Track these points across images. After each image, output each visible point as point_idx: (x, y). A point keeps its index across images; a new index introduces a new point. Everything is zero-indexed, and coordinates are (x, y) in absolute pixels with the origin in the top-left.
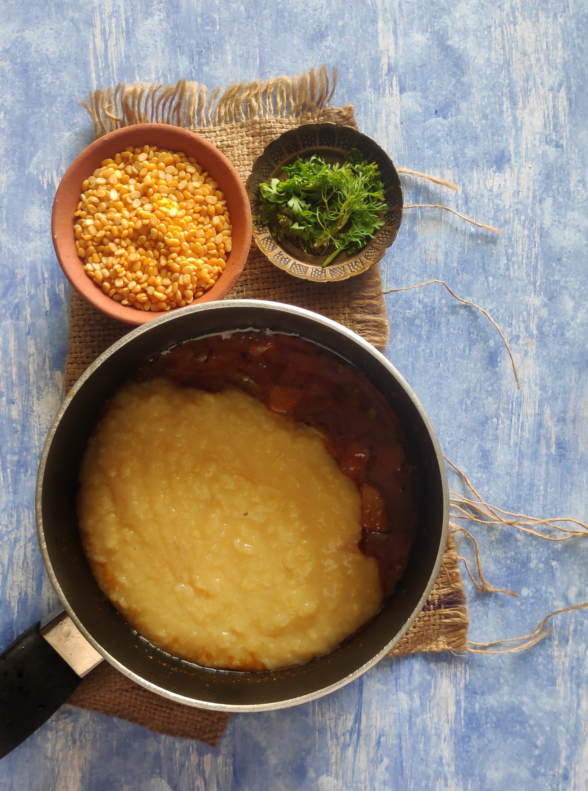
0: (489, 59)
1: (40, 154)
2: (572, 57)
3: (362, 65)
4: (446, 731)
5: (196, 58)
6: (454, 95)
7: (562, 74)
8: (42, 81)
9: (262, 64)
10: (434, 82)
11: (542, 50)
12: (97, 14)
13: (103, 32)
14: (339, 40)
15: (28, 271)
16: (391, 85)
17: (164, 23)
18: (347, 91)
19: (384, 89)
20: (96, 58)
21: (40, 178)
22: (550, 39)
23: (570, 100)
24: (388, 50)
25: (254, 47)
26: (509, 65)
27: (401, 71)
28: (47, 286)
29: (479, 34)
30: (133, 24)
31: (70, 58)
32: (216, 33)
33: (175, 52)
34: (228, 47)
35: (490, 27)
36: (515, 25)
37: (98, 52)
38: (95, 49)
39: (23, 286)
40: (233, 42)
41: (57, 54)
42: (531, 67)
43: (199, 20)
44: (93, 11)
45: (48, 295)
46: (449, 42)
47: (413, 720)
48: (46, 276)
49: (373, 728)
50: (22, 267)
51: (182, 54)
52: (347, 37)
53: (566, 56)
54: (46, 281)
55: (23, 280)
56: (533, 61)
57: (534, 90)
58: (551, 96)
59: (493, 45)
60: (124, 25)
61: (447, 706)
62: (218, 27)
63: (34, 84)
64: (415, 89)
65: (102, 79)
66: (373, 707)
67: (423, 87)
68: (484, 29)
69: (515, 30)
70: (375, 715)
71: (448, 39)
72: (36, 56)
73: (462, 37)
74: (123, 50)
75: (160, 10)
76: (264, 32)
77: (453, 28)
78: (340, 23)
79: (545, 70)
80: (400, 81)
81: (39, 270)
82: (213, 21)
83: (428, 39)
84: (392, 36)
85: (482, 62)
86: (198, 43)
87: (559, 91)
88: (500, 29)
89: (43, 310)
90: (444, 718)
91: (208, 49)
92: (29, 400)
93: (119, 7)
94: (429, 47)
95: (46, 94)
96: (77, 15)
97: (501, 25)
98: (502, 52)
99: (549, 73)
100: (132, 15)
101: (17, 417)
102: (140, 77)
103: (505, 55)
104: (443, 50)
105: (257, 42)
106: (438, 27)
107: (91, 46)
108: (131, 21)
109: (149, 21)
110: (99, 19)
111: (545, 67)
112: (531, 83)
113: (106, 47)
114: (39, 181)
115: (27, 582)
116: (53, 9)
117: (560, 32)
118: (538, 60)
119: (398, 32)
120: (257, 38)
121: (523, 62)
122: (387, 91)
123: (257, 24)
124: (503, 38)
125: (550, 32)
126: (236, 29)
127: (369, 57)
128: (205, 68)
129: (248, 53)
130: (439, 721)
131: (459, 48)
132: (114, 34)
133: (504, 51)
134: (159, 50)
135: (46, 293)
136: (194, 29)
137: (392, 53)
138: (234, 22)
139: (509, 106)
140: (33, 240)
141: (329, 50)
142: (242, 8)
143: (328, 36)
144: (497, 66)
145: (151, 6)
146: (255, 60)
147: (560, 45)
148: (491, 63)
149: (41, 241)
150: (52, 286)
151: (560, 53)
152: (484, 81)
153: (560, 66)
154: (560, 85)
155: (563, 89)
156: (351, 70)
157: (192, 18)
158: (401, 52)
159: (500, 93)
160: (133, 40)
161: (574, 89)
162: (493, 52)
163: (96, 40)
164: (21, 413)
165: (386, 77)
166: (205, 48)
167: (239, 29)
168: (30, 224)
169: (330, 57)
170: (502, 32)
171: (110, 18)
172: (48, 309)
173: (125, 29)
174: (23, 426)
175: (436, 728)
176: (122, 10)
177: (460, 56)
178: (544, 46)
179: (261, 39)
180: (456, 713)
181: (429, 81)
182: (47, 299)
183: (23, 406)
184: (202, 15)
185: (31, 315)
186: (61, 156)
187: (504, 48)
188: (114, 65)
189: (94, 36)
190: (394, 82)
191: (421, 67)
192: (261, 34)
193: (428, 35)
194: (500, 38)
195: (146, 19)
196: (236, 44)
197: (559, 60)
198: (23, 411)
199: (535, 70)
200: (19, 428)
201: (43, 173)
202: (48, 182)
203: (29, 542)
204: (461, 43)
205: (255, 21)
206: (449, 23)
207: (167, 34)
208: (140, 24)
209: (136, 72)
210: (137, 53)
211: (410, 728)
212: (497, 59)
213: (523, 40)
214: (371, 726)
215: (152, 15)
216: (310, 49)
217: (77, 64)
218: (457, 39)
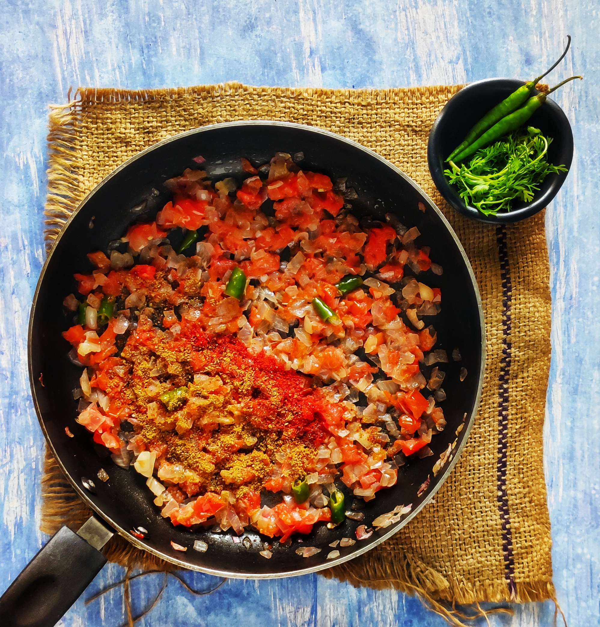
0: (396, 40)
1: (15, 139)
2: (467, 33)
3: (288, 50)
4: (391, 617)
5: (146, 51)
6: (368, 71)
7: (460, 48)
8: (15, 77)
9: (202, 53)
10: (350, 61)
11: (441, 29)
12: (59, 17)
13: (65, 33)
14: (267, 29)
15: (10, 239)
16: (314, 66)
17: (116, 23)
18: (276, 73)
19: (308, 70)
20: (60, 55)
21: (17, 159)
22: (447, 19)
23: (467, 70)
24: (309, 36)
25: (195, 39)
26: (413, 43)
27: (321, 53)
28: (28, 251)
29: (386, 18)
30: (90, 24)
31: (37, 56)
32: (161, 29)
33: (127, 46)
34: (172, 40)
35: (395, 12)
36: (416, 9)
37: (61, 50)
38: (59, 48)
39: (6, 252)
40: (177, 36)
41: (26, 53)
42: (432, 43)
43: (147, 19)
44: (55, 15)
45: (29, 258)
46: (361, 27)
47: (362, 609)
48: (26, 243)
49: (328, 618)
50: (5, 237)
51: (133, 48)
52: (274, 27)
53: (461, 33)
54: (26, 248)
55: (6, 247)
56: (434, 39)
57: (436, 63)
58: (450, 67)
59: (399, 27)
60: (82, 26)
61: (391, 595)
62: (163, 23)
63: (8, 80)
64: (334, 68)
65: (66, 73)
66: (327, 600)
67: (341, 66)
68: (391, 14)
69: (417, 13)
70: (328, 606)
71: (360, 24)
72: (8, 55)
73: (372, 22)
74: (82, 47)
75: (112, 12)
76: (203, 26)
77: (364, 14)
78: (267, 15)
79: (444, 46)
80: (321, 62)
81: (20, 239)
82: (159, 19)
83: (343, 25)
84: (312, 24)
85: (390, 42)
86: (146, 38)
87: (457, 63)
88: (404, 13)
89: (25, 272)
90: (388, 606)
91: (155, 42)
92: (16, 350)
93: (78, 10)
94: (344, 32)
95: (18, 88)
96: (41, 19)
97: (404, 10)
98: (407, 32)
99: (448, 48)
100: (89, 17)
101: (7, 366)
102: (98, 69)
103: (409, 35)
104: (356, 33)
105: (197, 34)
106: (351, 14)
107: (55, 45)
108: (88, 22)
109: (103, 22)
110: (61, 21)
111: (444, 44)
112: (433, 57)
113: (68, 46)
114: (16, 162)
115: (22, 507)
116: (21, 15)
117: (455, 12)
118: (438, 37)
119: (317, 20)
120: (197, 31)
121: (425, 40)
122: (310, 71)
123: (196, 19)
124: (407, 21)
125: (447, 13)
126: (178, 25)
127: (293, 43)
128: (154, 59)
129: (190, 44)
130: (384, 609)
131: (370, 31)
132: (74, 34)
133: (409, 32)
134: (114, 46)
135: (27, 258)
136: (143, 26)
137: (313, 39)
138: (177, 18)
139: (415, 78)
140: (13, 213)
141: (259, 39)
142: (183, 7)
143: (257, 26)
144: (403, 45)
145: (105, 8)
146: (196, 50)
147: (456, 24)
148: (398, 43)
149: (20, 213)
150: (32, 252)
151: (457, 30)
152: (393, 58)
153: (457, 42)
154: (458, 58)
155: (461, 62)
156: (279, 55)
157: (141, 17)
158: (320, 37)
159: (406, 68)
160: (90, 38)
161: (469, 60)
162: (399, 33)
163: (59, 40)
164: (10, 363)
165: (309, 59)
166: (153, 42)
167: (181, 24)
168: (10, 199)
169: (260, 44)
170: (406, 15)
171: (70, 20)
172: (29, 271)
173: (83, 29)
174: (12, 373)
175: (382, 615)
176: (80, 13)
177: (371, 38)
178: (443, 26)
179: (200, 32)
180: (399, 601)
181: (346, 61)
182: (28, 262)
183: (11, 356)
184: (149, 14)
185: (15, 278)
186: (34, 140)
187: (408, 29)
188: (76, 61)
189: (57, 36)
190: (317, 63)
191: (338, 49)
192: (200, 28)
193: (343, 21)
194: (404, 21)
195: (101, 19)
196: (179, 37)
197: (456, 37)
198: (11, 359)
199: (436, 46)
200: (9, 375)
201: (19, 155)
202: (24, 162)
203: (22, 472)
204: (372, 26)
205: (194, 17)
206: (360, 10)
207: (119, 31)
208: (96, 24)
209: (95, 65)
210: (95, 49)
211: (360, 616)
212: (403, 39)
213: (424, 22)
214: (326, 616)
215: (105, 16)
216: (243, 38)
217: (43, 61)
218: (368, 24)
